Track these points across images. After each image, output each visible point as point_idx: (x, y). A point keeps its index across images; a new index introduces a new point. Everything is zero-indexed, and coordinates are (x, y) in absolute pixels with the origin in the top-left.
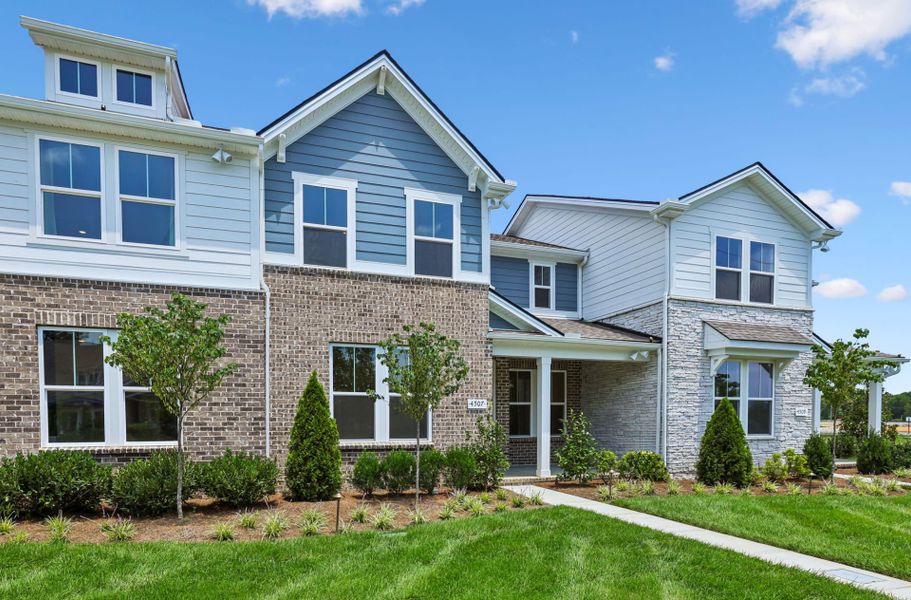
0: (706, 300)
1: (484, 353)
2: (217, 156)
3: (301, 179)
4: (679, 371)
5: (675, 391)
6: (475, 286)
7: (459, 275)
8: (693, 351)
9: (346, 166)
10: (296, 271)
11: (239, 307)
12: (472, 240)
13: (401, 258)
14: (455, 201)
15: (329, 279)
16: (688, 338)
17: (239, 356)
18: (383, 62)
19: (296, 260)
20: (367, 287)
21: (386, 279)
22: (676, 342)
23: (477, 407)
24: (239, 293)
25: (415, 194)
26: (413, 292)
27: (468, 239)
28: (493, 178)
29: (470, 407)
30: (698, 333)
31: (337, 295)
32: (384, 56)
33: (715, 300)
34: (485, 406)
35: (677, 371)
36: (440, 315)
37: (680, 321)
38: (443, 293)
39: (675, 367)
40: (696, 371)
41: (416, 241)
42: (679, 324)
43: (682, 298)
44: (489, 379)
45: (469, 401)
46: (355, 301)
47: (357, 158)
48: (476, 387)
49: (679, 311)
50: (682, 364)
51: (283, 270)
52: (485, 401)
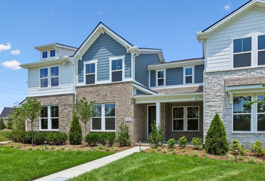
0: (228, 70)
1: (131, 103)
2: (64, 64)
3: (85, 63)
4: (211, 103)
5: (208, 112)
6: (128, 82)
7: (124, 80)
8: (219, 94)
9: (95, 56)
10: (83, 87)
11: (69, 98)
12: (128, 68)
13: (108, 78)
14: (123, 57)
15: (90, 87)
16: (215, 88)
17: (68, 109)
18: (101, 25)
19: (84, 84)
20: (99, 88)
21: (103, 85)
22: (209, 91)
23: (128, 120)
24: (68, 94)
25: (112, 58)
26: (110, 87)
27: (127, 68)
28: (131, 47)
29: (126, 120)
30: (222, 86)
31: (92, 91)
32: (101, 24)
33: (233, 69)
34: (131, 120)
35: (209, 103)
36: (118, 93)
37: (211, 81)
38: (118, 86)
39: (208, 102)
40: (221, 102)
41: (112, 72)
42: (210, 83)
43: (212, 71)
44: (133, 111)
45: (126, 118)
46: (96, 92)
47: (98, 53)
48: (128, 114)
49: (210, 77)
50: (212, 100)
51: (81, 87)
52: (131, 118)
